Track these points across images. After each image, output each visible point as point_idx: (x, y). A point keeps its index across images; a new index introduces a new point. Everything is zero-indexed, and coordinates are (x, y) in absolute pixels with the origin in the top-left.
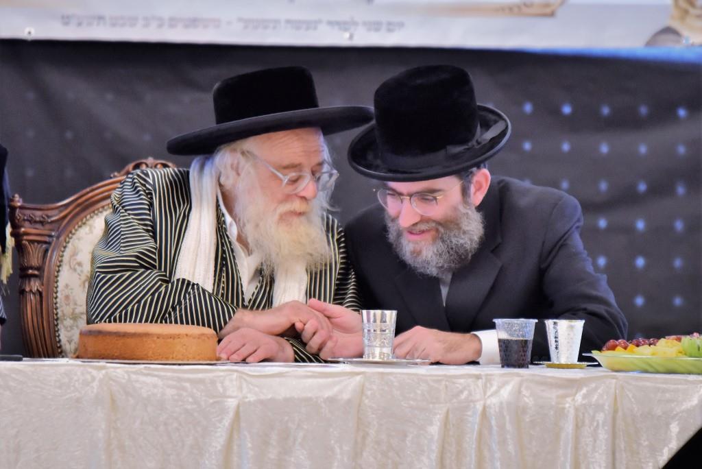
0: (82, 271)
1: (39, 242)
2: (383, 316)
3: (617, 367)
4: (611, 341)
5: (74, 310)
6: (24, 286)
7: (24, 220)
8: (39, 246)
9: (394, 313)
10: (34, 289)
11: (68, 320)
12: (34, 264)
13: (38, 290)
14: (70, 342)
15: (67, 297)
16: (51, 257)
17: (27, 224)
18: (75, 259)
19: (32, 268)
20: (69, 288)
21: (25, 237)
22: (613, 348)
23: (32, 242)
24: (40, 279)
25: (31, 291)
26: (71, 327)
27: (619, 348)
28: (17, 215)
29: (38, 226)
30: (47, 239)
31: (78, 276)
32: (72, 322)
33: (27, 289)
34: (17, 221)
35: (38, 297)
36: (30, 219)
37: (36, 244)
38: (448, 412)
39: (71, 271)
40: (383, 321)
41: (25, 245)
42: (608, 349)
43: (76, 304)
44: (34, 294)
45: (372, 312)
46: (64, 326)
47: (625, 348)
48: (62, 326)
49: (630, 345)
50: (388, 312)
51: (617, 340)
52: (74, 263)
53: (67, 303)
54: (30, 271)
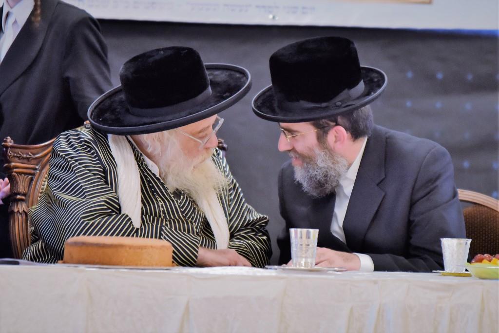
1: (25, 174)
2: (308, 233)
3: (484, 276)
4: (479, 255)
6: (13, 208)
7: (14, 157)
8: (26, 176)
9: (317, 231)
10: (21, 211)
12: (21, 191)
13: (24, 211)
16: (35, 186)
17: (16, 159)
19: (19, 194)
21: (15, 170)
22: (481, 261)
23: (20, 173)
24: (26, 203)
25: (18, 211)
27: (485, 261)
28: (8, 153)
29: (25, 161)
30: (32, 171)
33: (16, 210)
34: (8, 157)
35: (24, 216)
36: (18, 155)
37: (23, 175)
38: (352, 309)
40: (308, 237)
41: (14, 176)
42: (477, 262)
44: (21, 214)
45: (299, 230)
47: (490, 261)
49: (494, 259)
50: (311, 230)
51: (483, 254)
54: (19, 197)
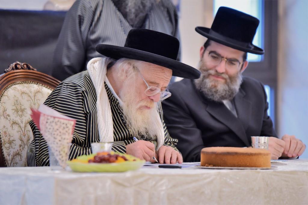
0: (10, 119)
5: (9, 138)
11: (7, 144)
14: (9, 155)
15: (5, 132)
18: (6, 113)
20: (6, 127)
26: (9, 147)
31: (9, 122)
32: (9, 145)
39: (5, 119)
43: (10, 136)
46: (5, 147)
48: (4, 147)
52: (6, 116)
53: (6, 135)
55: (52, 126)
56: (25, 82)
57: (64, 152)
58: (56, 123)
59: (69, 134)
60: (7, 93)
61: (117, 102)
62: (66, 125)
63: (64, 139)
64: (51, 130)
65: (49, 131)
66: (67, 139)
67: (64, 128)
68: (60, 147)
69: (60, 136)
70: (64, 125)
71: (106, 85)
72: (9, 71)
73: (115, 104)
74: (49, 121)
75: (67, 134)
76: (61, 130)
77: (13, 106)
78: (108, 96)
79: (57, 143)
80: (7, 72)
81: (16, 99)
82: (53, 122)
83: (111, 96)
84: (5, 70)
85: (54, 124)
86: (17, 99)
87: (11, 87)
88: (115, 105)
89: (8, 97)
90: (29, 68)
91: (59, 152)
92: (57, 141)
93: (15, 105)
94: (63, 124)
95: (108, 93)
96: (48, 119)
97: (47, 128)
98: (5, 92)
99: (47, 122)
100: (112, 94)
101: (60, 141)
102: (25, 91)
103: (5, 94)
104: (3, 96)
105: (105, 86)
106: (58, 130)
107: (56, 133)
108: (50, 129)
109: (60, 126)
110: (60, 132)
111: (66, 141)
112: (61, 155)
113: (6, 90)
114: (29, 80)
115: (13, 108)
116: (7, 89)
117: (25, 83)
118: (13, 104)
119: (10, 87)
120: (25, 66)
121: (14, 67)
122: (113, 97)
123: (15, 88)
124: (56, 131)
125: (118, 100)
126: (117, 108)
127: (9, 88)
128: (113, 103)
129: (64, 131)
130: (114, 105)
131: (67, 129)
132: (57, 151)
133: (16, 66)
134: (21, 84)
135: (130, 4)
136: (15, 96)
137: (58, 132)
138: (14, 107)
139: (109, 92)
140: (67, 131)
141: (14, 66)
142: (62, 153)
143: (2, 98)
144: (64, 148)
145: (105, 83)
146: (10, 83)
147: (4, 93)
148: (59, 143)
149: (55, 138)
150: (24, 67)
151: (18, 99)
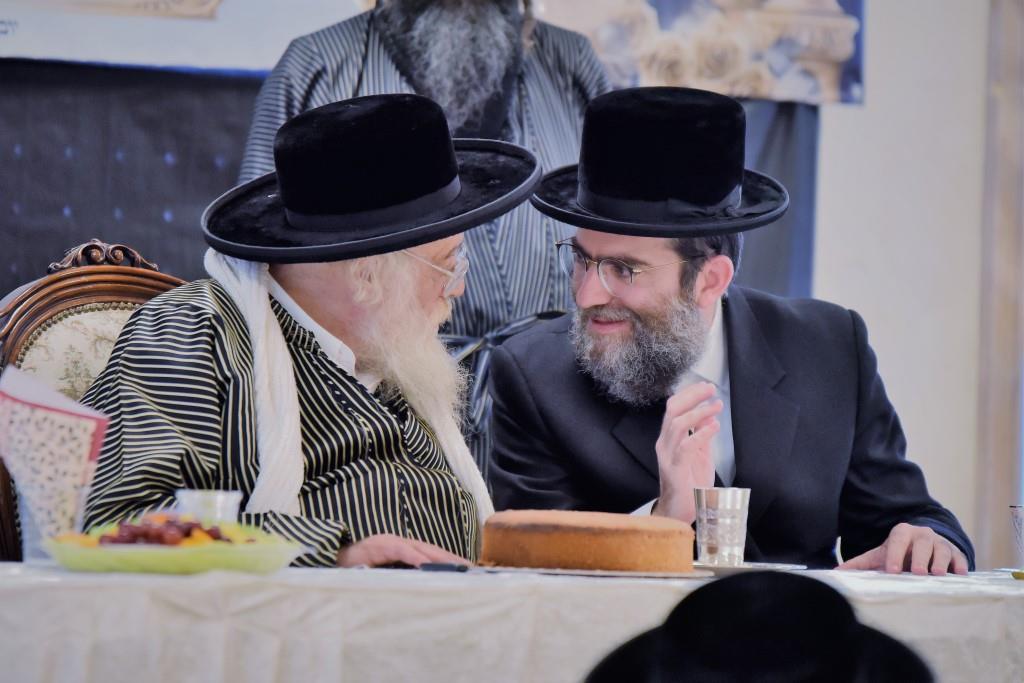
55: (26, 433)
56: (114, 304)
57: (64, 513)
58: (37, 423)
59: (80, 458)
60: (47, 339)
61: (314, 341)
62: (71, 430)
63: (65, 474)
64: (22, 447)
65: (17, 450)
66: (75, 475)
67: (63, 440)
68: (50, 497)
69: (51, 464)
70: (65, 433)
71: (276, 302)
72: (63, 269)
73: (308, 352)
74: (17, 418)
75: (73, 459)
76: (53, 445)
77: (62, 379)
78: (285, 332)
79: (42, 487)
80: (55, 272)
81: (73, 356)
82: (29, 420)
83: (294, 329)
84: (51, 266)
85: (31, 428)
86: (79, 356)
87: (65, 320)
88: (308, 356)
89: (47, 352)
90: (133, 262)
91: (49, 513)
92: (41, 478)
93: (68, 376)
94: (62, 427)
95: (282, 325)
96: (14, 413)
97: (10, 439)
98: (40, 334)
99: (11, 422)
100: (296, 322)
101: (50, 479)
102: (110, 332)
103: (40, 341)
104: (32, 348)
105: (273, 306)
106: (43, 445)
107: (38, 456)
108: (20, 442)
109: (51, 436)
110: (51, 453)
111: (69, 481)
112: (53, 522)
113: (44, 330)
114: (130, 300)
115: (62, 387)
116: (49, 326)
117: (115, 308)
118: (63, 375)
119: (60, 319)
120: (120, 253)
121: (80, 257)
122: (299, 333)
123: (78, 323)
124: (37, 450)
125: (313, 336)
126: (315, 362)
127: (55, 323)
128: (300, 349)
129: (64, 450)
130: (306, 354)
131: (73, 445)
132: (40, 509)
133: (86, 252)
134: (99, 310)
135: (434, 63)
136: (71, 348)
137: (44, 452)
138: (65, 385)
139: (285, 321)
140: (71, 451)
141: (80, 252)
142: (56, 515)
143: (28, 353)
144: (63, 501)
145: (271, 297)
146: (59, 307)
147: (35, 339)
148: (49, 485)
149: (36, 472)
150: (115, 257)
151: (81, 358)
